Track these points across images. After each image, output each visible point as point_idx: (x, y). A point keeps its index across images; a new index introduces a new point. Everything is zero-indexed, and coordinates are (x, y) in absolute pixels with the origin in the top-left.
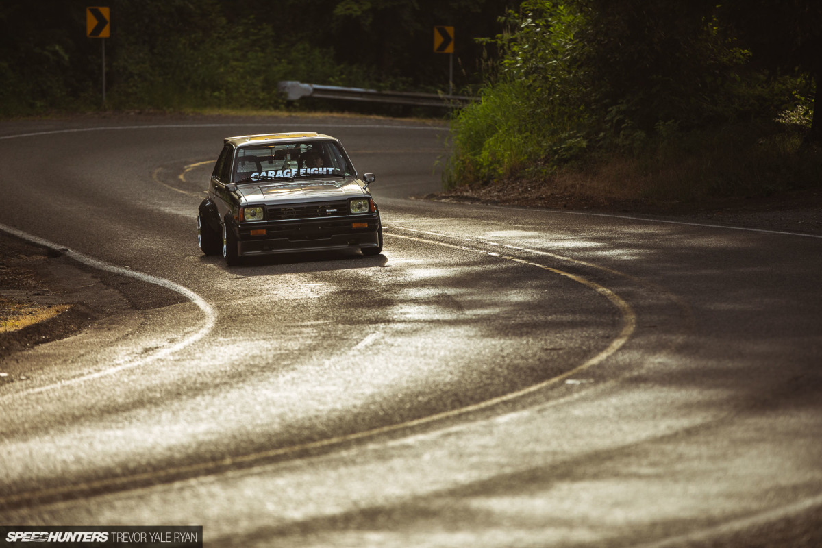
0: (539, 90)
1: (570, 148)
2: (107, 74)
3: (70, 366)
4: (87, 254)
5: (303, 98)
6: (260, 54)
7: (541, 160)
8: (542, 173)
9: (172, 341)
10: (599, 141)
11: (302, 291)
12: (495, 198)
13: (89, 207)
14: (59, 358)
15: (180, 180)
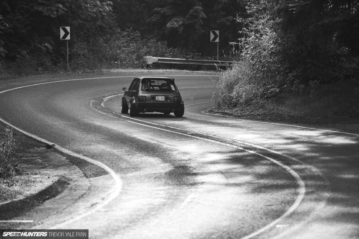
0: (258, 66)
1: (272, 92)
2: (69, 55)
3: (60, 215)
4: (63, 147)
5: (154, 63)
6: (135, 44)
7: (259, 97)
8: (259, 103)
9: (103, 199)
10: (285, 89)
11: (158, 169)
12: (239, 114)
13: (63, 122)
14: (55, 211)
15: (102, 106)
